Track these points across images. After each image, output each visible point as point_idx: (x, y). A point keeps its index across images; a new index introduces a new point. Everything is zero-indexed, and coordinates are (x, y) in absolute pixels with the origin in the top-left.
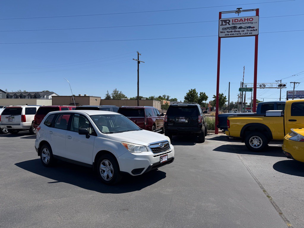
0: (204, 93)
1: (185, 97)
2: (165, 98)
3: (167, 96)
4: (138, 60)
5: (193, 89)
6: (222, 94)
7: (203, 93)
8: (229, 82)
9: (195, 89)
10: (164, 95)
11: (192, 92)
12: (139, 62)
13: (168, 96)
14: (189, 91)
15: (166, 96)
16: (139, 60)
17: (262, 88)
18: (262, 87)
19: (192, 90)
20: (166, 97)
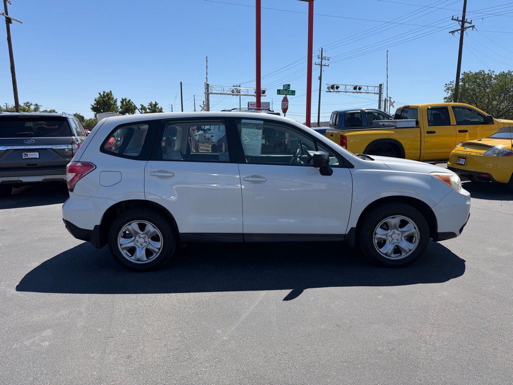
0: (129, 101)
1: (93, 106)
2: (29, 107)
3: (34, 103)
4: (7, 14)
5: (107, 91)
6: (156, 103)
7: (126, 99)
8: (181, 83)
9: (111, 92)
10: (28, 103)
11: (104, 97)
12: (9, 21)
13: (36, 105)
14: (100, 94)
15: (31, 104)
16: (10, 16)
17: (235, 95)
18: (235, 93)
19: (104, 93)
20: (32, 107)
